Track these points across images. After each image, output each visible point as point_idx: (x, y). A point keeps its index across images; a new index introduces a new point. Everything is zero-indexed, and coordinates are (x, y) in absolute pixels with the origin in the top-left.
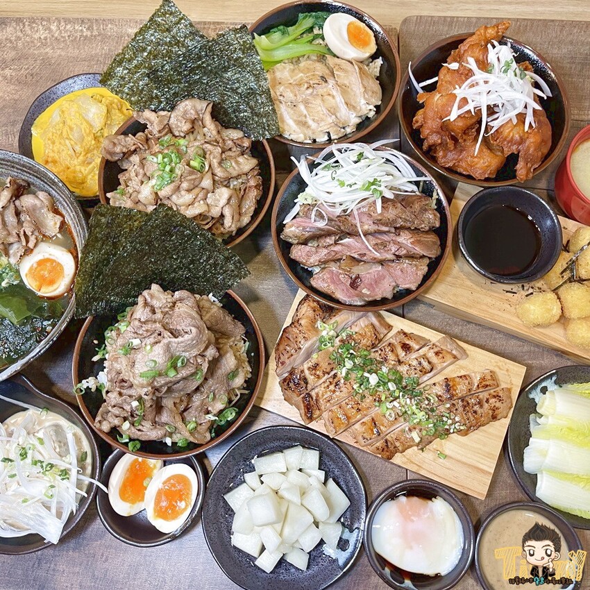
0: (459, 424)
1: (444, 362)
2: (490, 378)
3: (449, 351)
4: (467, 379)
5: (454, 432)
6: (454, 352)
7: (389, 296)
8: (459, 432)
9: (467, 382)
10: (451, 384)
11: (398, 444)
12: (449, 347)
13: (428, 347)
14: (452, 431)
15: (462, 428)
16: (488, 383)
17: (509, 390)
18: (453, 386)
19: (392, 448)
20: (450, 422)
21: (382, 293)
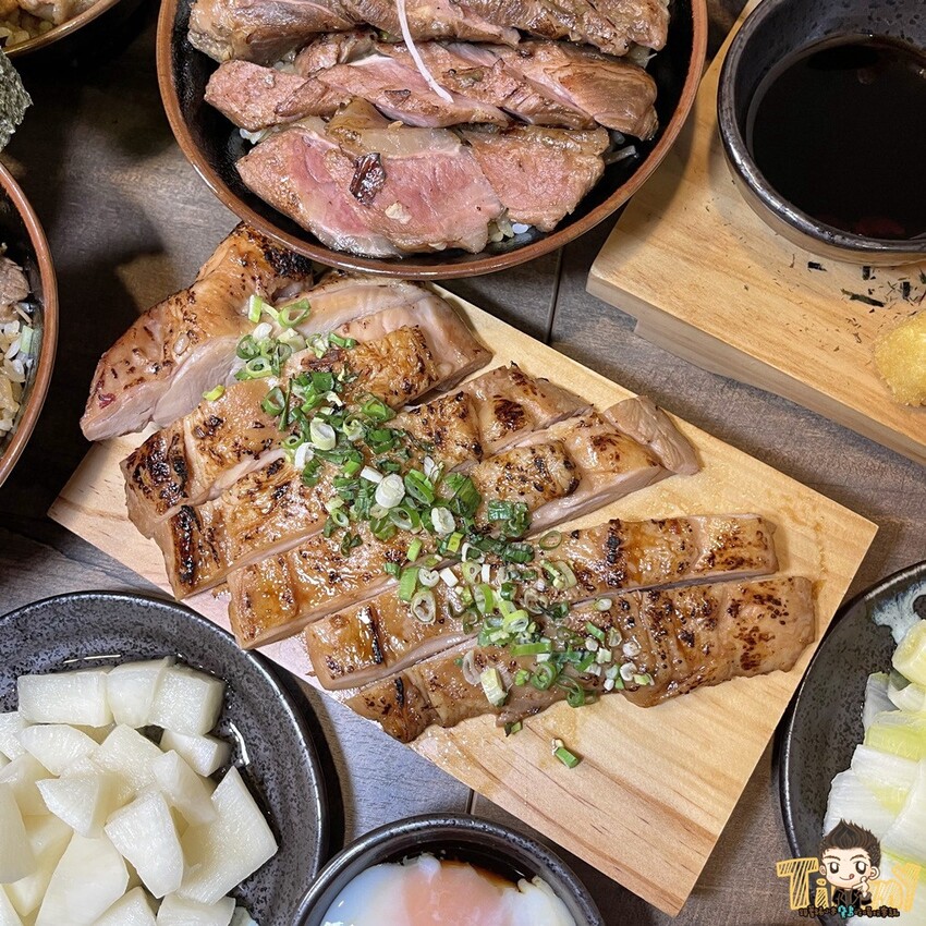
0: (632, 666)
1: (617, 471)
2: (752, 538)
3: (642, 440)
4: (679, 532)
5: (614, 690)
6: (657, 447)
7: (474, 241)
8: (631, 690)
9: (677, 541)
10: (627, 538)
11: (435, 698)
12: (642, 428)
13: (576, 421)
14: (608, 685)
15: (640, 680)
16: (744, 554)
17: (813, 588)
18: (631, 547)
19: (415, 710)
20: (604, 655)
21: (450, 227)
